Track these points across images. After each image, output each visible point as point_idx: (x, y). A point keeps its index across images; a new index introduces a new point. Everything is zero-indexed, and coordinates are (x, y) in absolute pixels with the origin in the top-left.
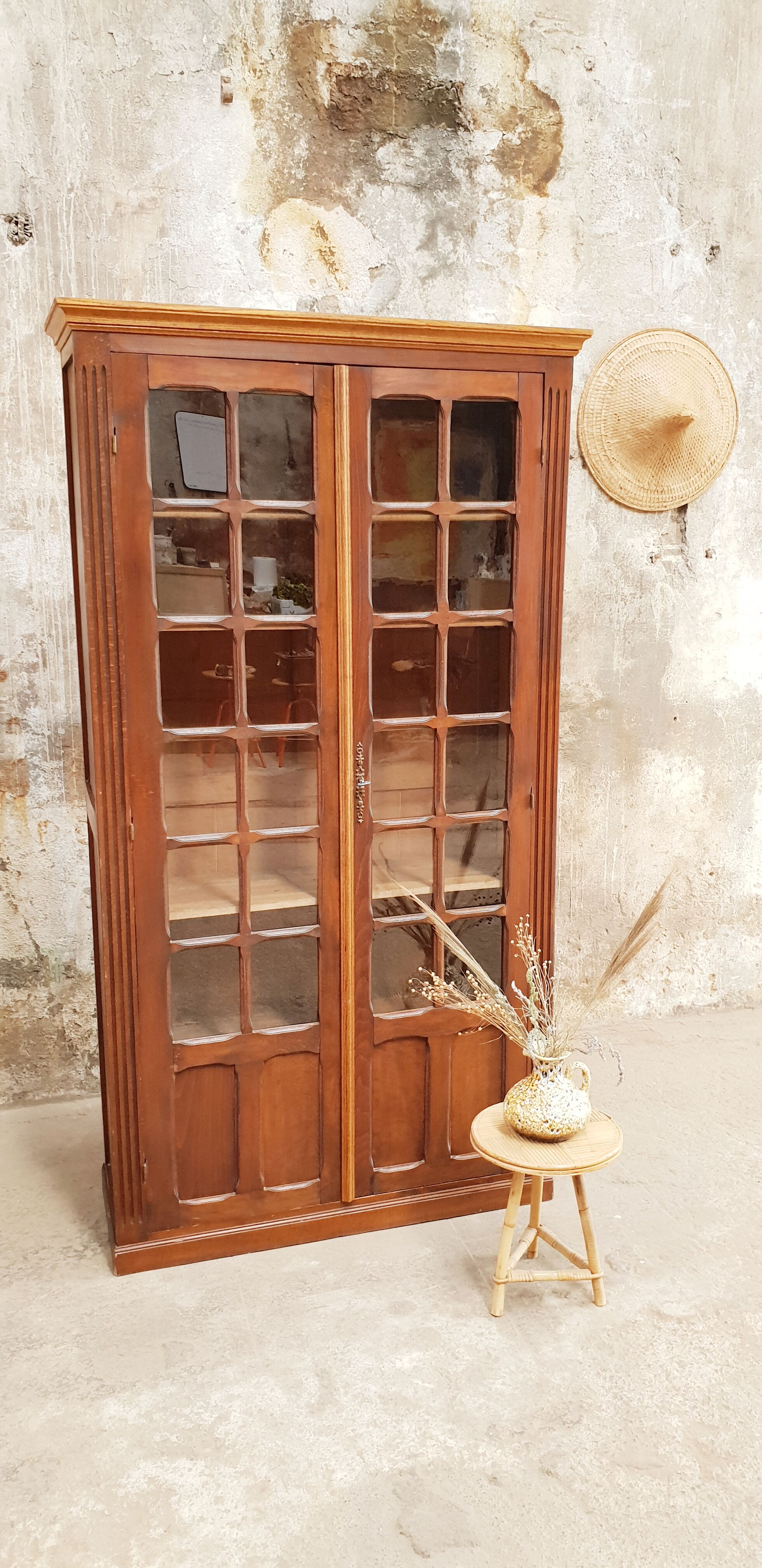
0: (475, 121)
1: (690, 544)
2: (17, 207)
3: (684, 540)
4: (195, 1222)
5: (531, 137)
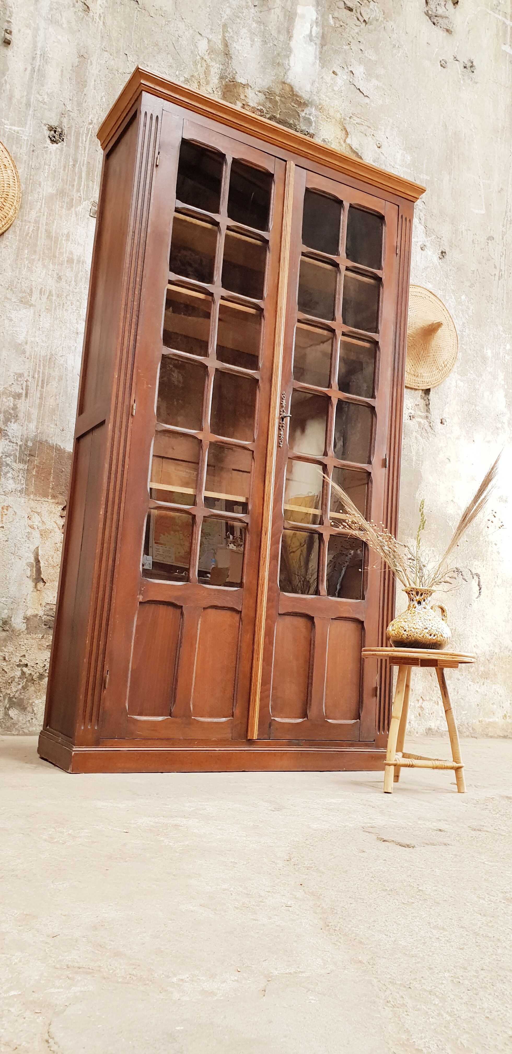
1: (432, 413)
2: (57, 123)
3: (428, 410)
4: (140, 736)
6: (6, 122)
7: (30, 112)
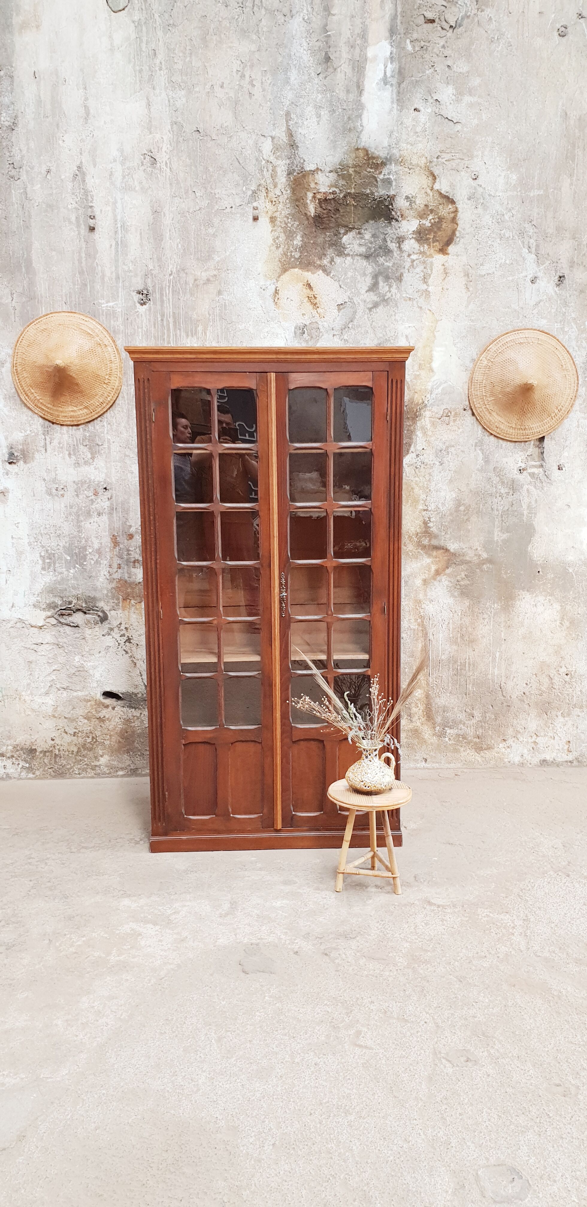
0: (402, 216)
1: (547, 461)
2: (143, 286)
3: (543, 459)
4: (193, 829)
5: (438, 222)
6: (103, 301)
7: (120, 285)
